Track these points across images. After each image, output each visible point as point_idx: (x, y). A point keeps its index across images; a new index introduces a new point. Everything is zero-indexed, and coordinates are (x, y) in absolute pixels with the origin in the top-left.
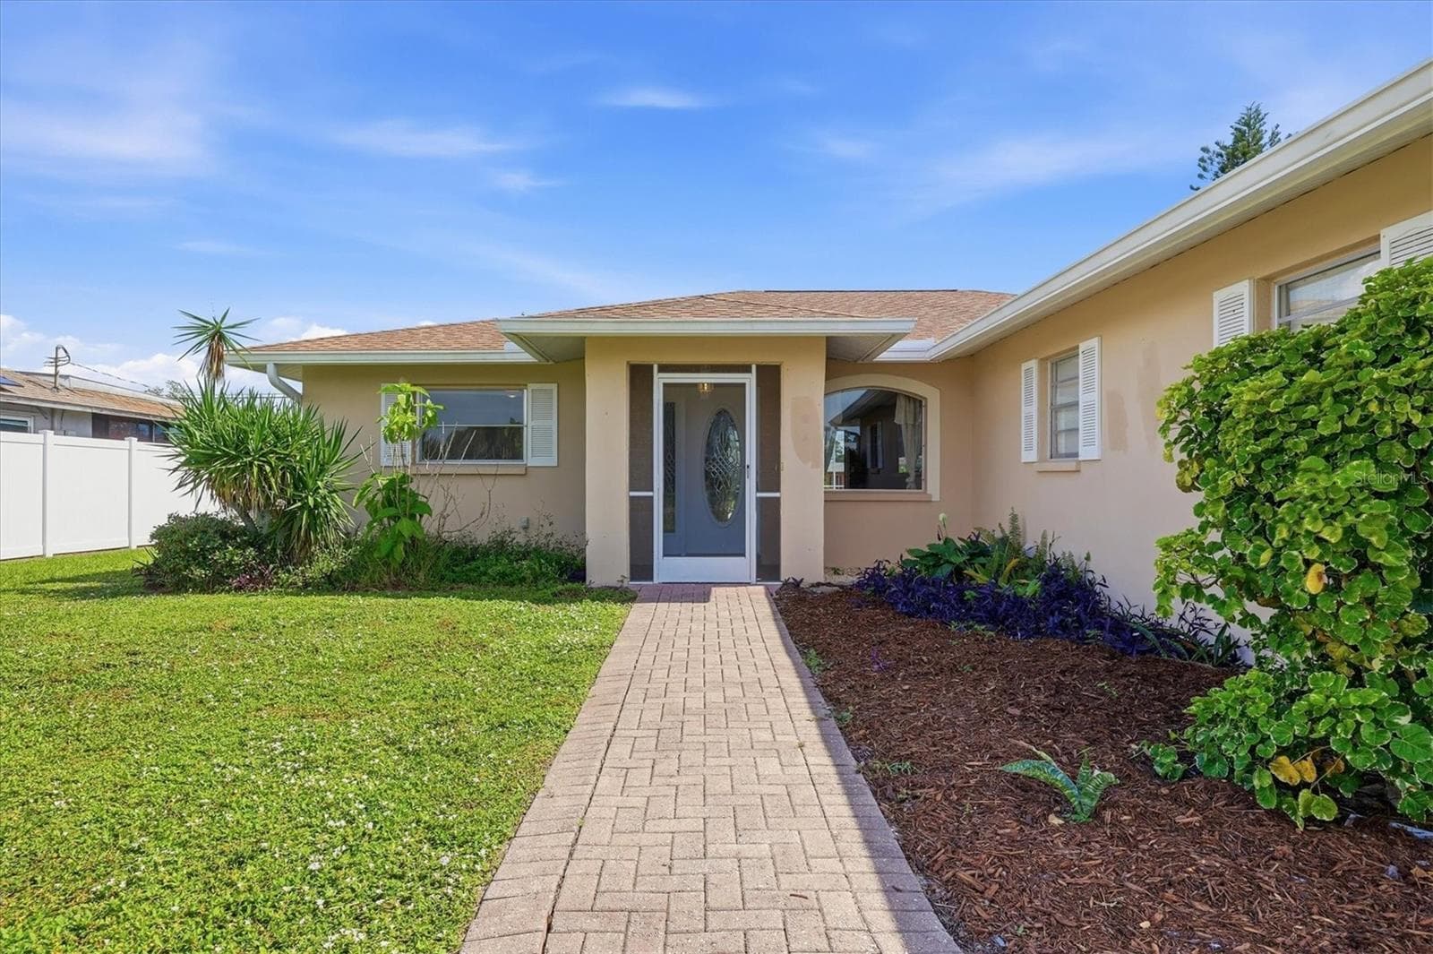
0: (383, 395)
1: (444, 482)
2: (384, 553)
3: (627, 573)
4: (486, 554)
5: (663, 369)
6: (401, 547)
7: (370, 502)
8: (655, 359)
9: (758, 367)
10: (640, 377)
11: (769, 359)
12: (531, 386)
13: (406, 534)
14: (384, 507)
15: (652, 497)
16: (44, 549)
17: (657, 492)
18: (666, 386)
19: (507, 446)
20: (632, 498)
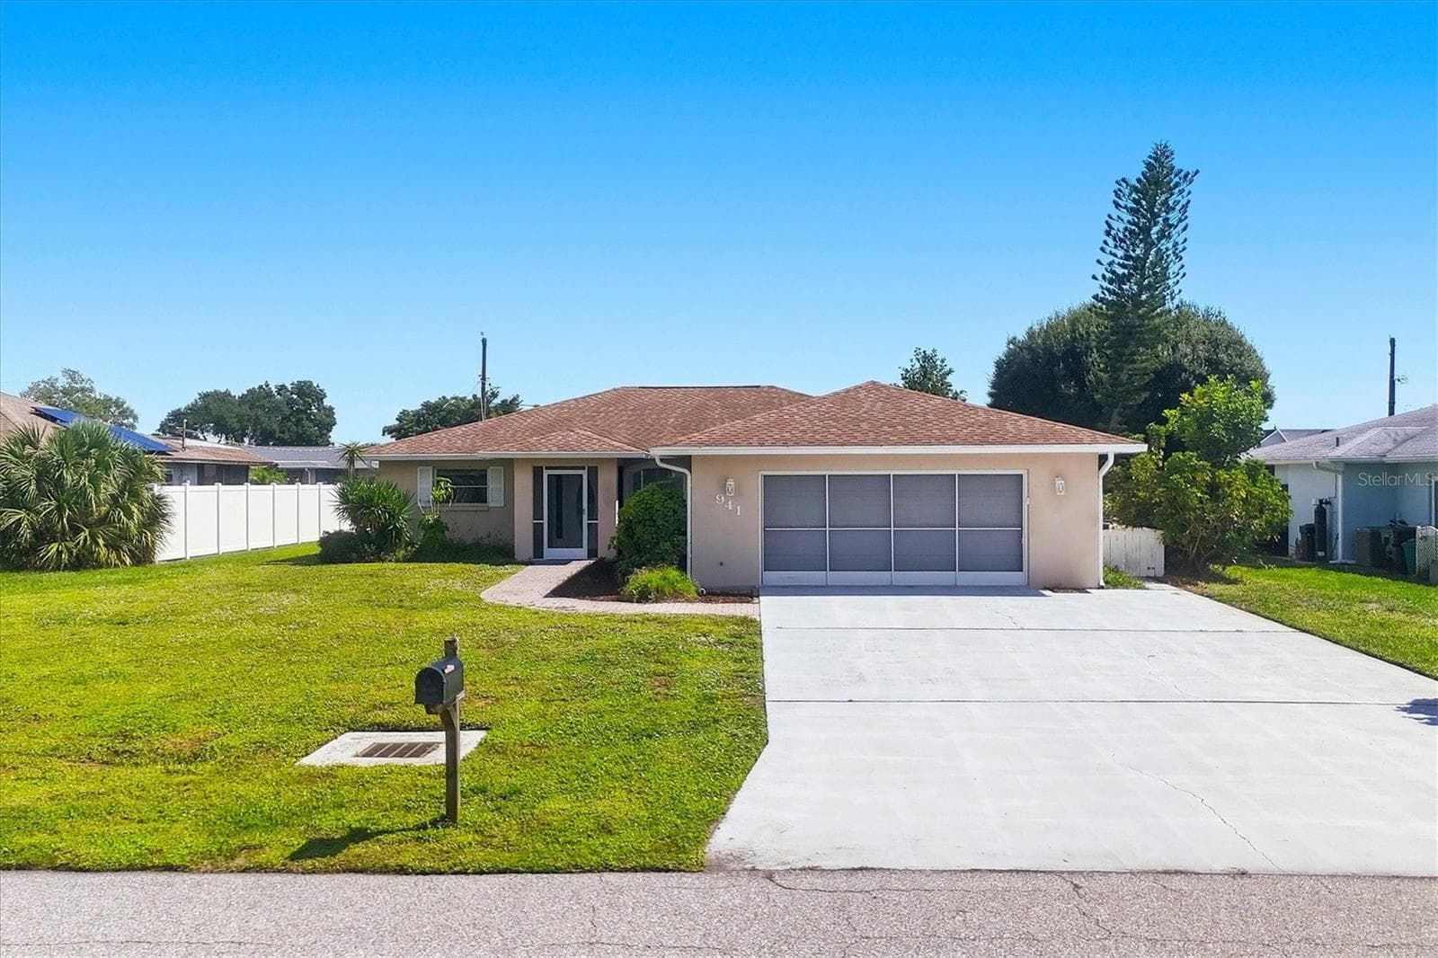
0: (419, 474)
1: (455, 514)
2: (431, 546)
3: (532, 555)
5: (548, 468)
6: (437, 544)
7: (424, 526)
8: (544, 465)
9: (588, 468)
10: (537, 473)
11: (593, 466)
12: (491, 468)
13: (440, 540)
14: (429, 528)
15: (542, 523)
17: (545, 521)
18: (549, 475)
19: (480, 496)
20: (534, 524)
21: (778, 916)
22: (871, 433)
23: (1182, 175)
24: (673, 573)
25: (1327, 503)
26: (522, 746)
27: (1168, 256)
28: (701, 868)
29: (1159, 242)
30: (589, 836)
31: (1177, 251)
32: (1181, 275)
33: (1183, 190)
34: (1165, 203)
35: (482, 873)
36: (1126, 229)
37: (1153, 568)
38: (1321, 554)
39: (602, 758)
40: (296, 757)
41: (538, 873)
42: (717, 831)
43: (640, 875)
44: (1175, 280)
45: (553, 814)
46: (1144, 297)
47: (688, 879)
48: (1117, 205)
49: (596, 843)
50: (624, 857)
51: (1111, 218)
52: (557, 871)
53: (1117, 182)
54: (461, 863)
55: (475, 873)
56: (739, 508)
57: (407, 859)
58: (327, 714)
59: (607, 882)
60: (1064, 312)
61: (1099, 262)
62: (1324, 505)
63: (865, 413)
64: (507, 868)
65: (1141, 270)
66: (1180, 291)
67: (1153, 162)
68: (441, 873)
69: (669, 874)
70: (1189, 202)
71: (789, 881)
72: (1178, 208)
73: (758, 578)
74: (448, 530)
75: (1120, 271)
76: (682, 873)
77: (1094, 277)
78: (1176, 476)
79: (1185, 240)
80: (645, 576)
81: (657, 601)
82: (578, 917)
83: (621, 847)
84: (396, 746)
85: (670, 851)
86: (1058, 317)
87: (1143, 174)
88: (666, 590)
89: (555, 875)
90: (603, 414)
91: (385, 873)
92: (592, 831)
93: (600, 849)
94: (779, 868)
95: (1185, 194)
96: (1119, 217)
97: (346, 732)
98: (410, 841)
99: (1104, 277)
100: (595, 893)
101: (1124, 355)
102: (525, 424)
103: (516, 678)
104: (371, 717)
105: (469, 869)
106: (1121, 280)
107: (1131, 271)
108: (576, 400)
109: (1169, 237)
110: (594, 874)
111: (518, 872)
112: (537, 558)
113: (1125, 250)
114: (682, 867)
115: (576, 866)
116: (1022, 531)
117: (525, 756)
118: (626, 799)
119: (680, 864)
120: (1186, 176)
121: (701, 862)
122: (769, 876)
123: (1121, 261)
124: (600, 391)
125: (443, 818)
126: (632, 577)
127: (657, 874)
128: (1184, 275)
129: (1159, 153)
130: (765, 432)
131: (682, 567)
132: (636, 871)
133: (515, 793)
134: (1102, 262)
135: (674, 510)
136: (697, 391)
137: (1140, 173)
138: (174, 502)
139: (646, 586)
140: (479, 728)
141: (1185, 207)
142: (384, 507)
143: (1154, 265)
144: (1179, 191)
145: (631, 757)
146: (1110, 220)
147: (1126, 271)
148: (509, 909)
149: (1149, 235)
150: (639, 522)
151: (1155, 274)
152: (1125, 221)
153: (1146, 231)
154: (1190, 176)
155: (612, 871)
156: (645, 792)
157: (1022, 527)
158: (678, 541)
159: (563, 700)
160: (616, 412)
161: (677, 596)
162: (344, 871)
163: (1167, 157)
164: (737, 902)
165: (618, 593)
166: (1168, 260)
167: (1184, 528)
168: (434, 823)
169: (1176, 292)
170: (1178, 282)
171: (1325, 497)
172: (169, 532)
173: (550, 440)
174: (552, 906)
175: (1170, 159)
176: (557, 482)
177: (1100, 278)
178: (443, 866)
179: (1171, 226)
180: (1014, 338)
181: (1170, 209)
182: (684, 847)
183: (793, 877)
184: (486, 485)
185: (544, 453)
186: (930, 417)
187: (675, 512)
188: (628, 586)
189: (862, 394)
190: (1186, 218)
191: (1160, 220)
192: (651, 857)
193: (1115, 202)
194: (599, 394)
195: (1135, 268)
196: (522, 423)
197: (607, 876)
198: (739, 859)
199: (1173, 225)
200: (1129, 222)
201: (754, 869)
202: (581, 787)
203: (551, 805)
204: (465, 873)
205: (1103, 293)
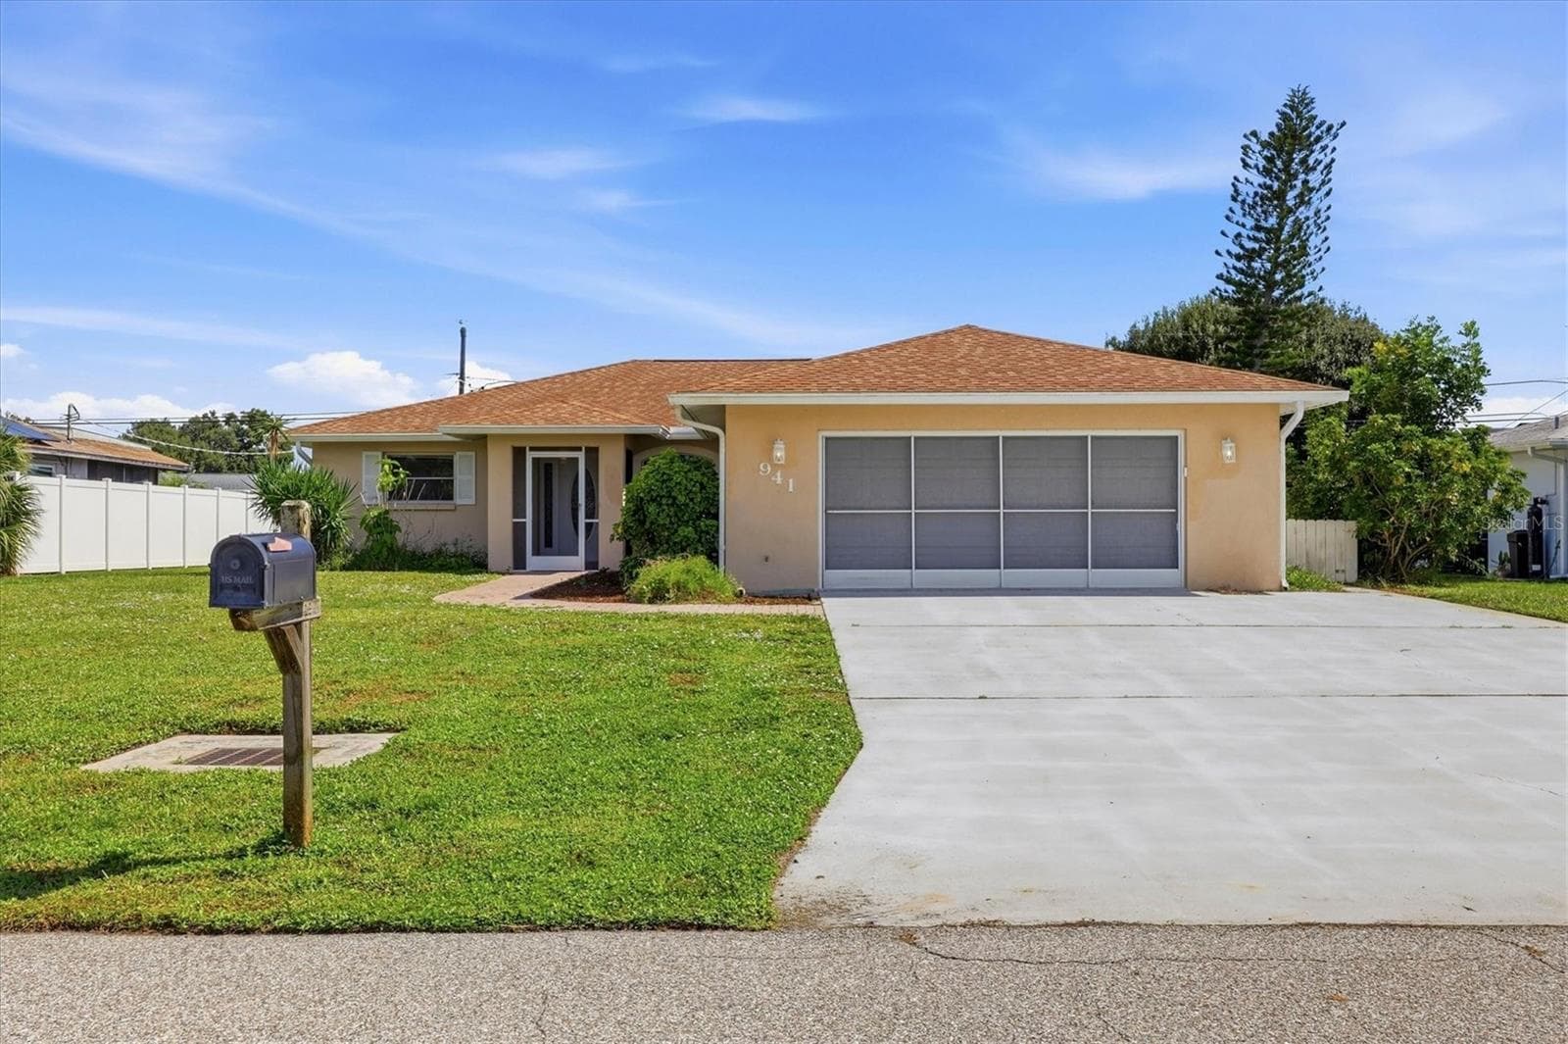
0: (364, 459)
1: (407, 515)
2: (377, 551)
3: (511, 566)
4: (431, 556)
5: (532, 449)
6: (385, 549)
7: (367, 525)
8: (527, 445)
9: (586, 448)
10: (519, 454)
11: (592, 445)
12: (459, 449)
13: (389, 542)
14: (375, 527)
15: (525, 523)
16: (107, 565)
17: (529, 520)
18: (534, 459)
19: (444, 492)
20: (514, 523)
21: (945, 1011)
22: (972, 380)
23: (1324, 128)
24: (700, 563)
25: (1544, 502)
26: (456, 748)
27: (1308, 227)
28: (767, 922)
29: (1297, 209)
30: (552, 870)
31: (1319, 221)
32: (1323, 250)
33: (1327, 146)
34: (1304, 161)
35: (328, 930)
36: (1256, 194)
37: (1343, 571)
38: (1536, 568)
39: (586, 763)
40: (71, 762)
41: (441, 930)
42: (792, 866)
43: (645, 936)
44: (1318, 255)
45: (489, 837)
46: (1278, 277)
47: (743, 942)
48: (1246, 165)
49: (562, 879)
50: (615, 903)
51: (1238, 181)
52: (480, 927)
53: (1245, 136)
54: (289, 913)
55: (313, 931)
56: (791, 481)
57: (185, 909)
58: (152, 709)
59: (579, 948)
60: (1173, 306)
61: (1223, 233)
62: (1539, 506)
63: (962, 357)
64: (379, 922)
65: (1276, 243)
66: (1323, 269)
67: (1289, 111)
68: (248, 931)
69: (703, 934)
70: (1333, 161)
71: (951, 943)
72: (1320, 168)
73: (817, 575)
74: (400, 531)
75: (1250, 245)
76: (731, 932)
77: (1217, 253)
78: (1375, 446)
79: (1329, 208)
80: (661, 568)
81: (677, 601)
82: (509, 1012)
83: (610, 888)
84: (250, 752)
85: (704, 895)
86: (1166, 312)
87: (1277, 125)
88: (691, 586)
89: (476, 936)
90: (607, 390)
91: (134, 930)
92: (557, 861)
93: (569, 890)
94: (922, 923)
95: (1328, 151)
96: (1247, 181)
97: (175, 734)
98: (207, 876)
99: (1229, 253)
100: (552, 969)
101: (1255, 347)
102: (505, 400)
103: (463, 673)
104: (221, 715)
105: (303, 922)
106: (1250, 256)
107: (1264, 245)
108: (573, 374)
109: (1309, 203)
110: (554, 935)
111: (402, 929)
112: (519, 565)
113: (1256, 220)
114: (731, 921)
115: (519, 918)
116: (1176, 513)
117: (457, 761)
118: (623, 816)
119: (726, 915)
120: (1330, 128)
121: (768, 914)
122: (908, 936)
123: (1251, 234)
124: (604, 365)
125: (278, 840)
126: (642, 571)
127: (680, 933)
128: (1328, 249)
129: (1296, 100)
130: (828, 377)
131: (713, 556)
132: (640, 929)
133: (426, 807)
134: (1228, 234)
135: (701, 484)
136: (729, 364)
137: (1274, 125)
138: (41, 494)
139: (661, 581)
140: (389, 729)
141: (1329, 166)
142: (317, 500)
143: (1292, 236)
144: (1322, 147)
145: (634, 762)
146: (1236, 183)
147: (1257, 246)
148: (363, 996)
149: (1284, 200)
150: (653, 500)
151: (1292, 248)
152: (1256, 184)
153: (1280, 196)
154: (1334, 130)
155: (592, 927)
156: (657, 807)
157: (1176, 508)
158: (706, 526)
159: (532, 695)
160: (624, 387)
161: (705, 595)
162: (53, 928)
163: (1307, 105)
164: (851, 982)
165: (623, 593)
166: (1308, 232)
167: (1384, 515)
168: (261, 849)
169: (1318, 270)
170: (1321, 258)
171: (1542, 495)
172: (36, 534)
173: (537, 412)
174: (458, 991)
175: (1309, 108)
176: (545, 469)
177: (1224, 253)
178: (250, 918)
179: (1311, 190)
180: (1114, 339)
181: (1309, 170)
182: (732, 887)
183: (954, 938)
184: (452, 475)
185: (526, 427)
186: (1051, 362)
187: (703, 487)
188: (637, 581)
189: (956, 339)
190: (1330, 180)
191: (1298, 183)
192: (670, 905)
193: (1243, 160)
194: (603, 367)
195: (1268, 242)
196: (500, 400)
197: (582, 937)
198: (841, 909)
199: (1313, 189)
200: (1260, 185)
201: (871, 925)
202: (545, 800)
203: (484, 824)
204: (293, 930)
205: (1228, 272)
